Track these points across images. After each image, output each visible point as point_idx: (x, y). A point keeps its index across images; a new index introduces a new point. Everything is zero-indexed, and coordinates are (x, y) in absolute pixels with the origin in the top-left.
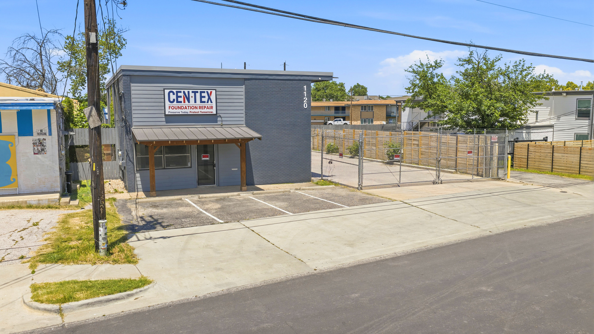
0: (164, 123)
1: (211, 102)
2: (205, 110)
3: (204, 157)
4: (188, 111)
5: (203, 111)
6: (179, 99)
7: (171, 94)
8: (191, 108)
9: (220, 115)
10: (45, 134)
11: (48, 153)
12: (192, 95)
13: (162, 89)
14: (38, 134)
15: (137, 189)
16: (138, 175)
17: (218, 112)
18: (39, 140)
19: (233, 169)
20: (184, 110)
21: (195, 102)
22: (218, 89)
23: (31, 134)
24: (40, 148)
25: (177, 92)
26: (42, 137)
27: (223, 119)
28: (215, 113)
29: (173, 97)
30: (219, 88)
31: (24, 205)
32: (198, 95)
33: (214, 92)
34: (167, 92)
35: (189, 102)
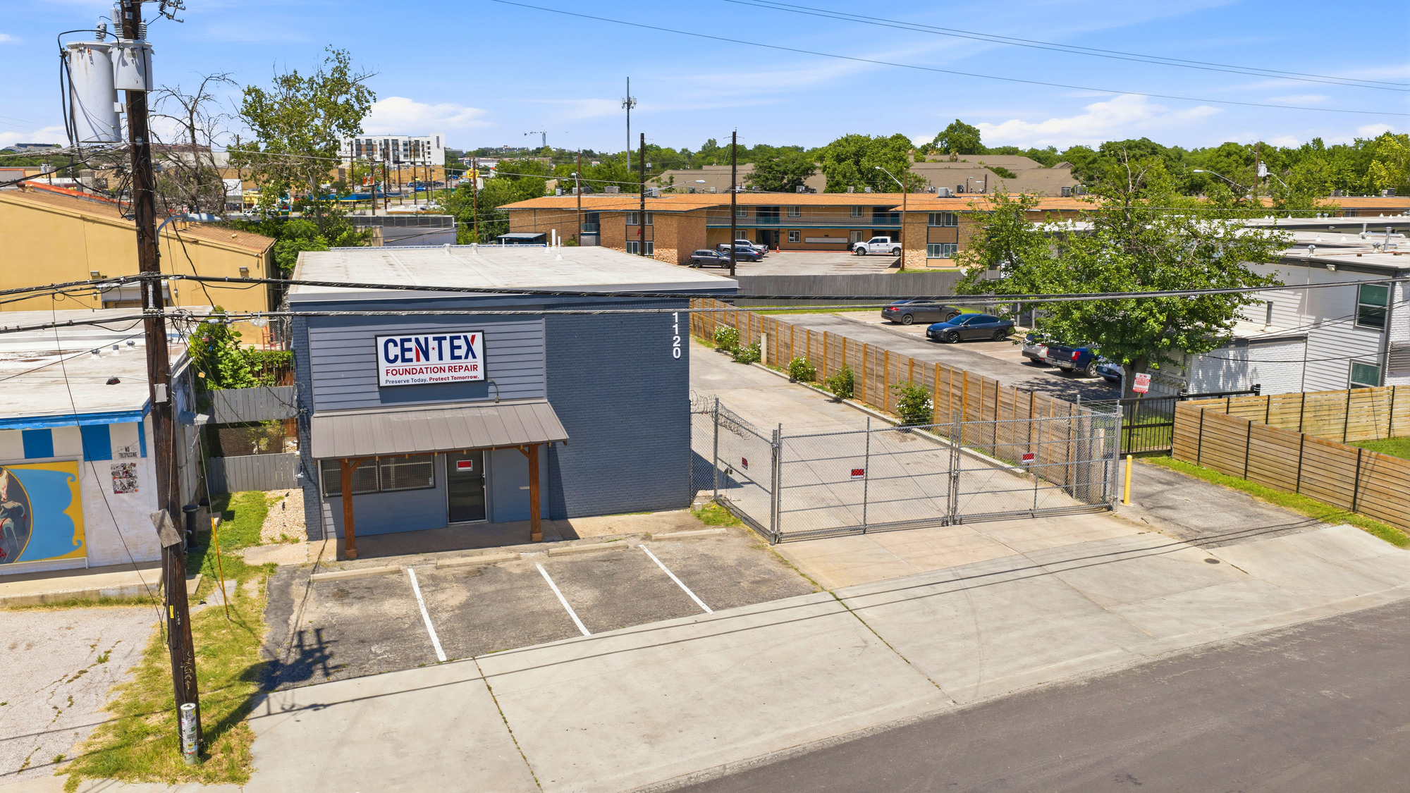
0: (378, 403)
1: (474, 357)
2: (462, 373)
3: (461, 465)
4: (427, 378)
5: (456, 375)
6: (408, 355)
7: (391, 345)
8: (432, 370)
9: (494, 380)
10: (134, 455)
11: (139, 489)
12: (433, 344)
13: (372, 335)
14: (122, 455)
15: (326, 533)
16: (326, 506)
17: (490, 375)
18: (124, 466)
19: (522, 488)
20: (417, 377)
21: (441, 358)
22: (487, 330)
23: (107, 455)
24: (125, 481)
25: (403, 341)
26: (128, 461)
27: (501, 388)
28: (481, 377)
29: (394, 351)
30: (490, 327)
31: (95, 598)
32: (446, 345)
33: (479, 336)
34: (381, 341)
35: (427, 359)
